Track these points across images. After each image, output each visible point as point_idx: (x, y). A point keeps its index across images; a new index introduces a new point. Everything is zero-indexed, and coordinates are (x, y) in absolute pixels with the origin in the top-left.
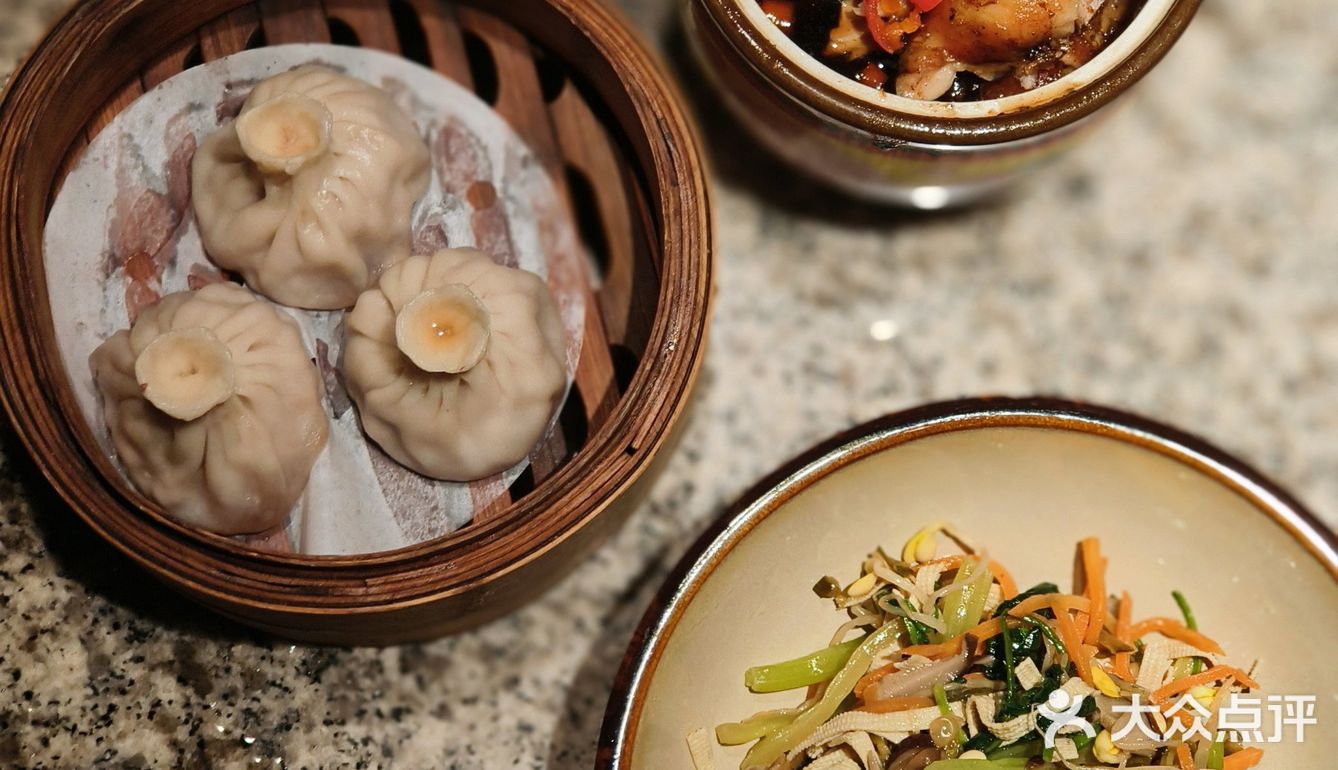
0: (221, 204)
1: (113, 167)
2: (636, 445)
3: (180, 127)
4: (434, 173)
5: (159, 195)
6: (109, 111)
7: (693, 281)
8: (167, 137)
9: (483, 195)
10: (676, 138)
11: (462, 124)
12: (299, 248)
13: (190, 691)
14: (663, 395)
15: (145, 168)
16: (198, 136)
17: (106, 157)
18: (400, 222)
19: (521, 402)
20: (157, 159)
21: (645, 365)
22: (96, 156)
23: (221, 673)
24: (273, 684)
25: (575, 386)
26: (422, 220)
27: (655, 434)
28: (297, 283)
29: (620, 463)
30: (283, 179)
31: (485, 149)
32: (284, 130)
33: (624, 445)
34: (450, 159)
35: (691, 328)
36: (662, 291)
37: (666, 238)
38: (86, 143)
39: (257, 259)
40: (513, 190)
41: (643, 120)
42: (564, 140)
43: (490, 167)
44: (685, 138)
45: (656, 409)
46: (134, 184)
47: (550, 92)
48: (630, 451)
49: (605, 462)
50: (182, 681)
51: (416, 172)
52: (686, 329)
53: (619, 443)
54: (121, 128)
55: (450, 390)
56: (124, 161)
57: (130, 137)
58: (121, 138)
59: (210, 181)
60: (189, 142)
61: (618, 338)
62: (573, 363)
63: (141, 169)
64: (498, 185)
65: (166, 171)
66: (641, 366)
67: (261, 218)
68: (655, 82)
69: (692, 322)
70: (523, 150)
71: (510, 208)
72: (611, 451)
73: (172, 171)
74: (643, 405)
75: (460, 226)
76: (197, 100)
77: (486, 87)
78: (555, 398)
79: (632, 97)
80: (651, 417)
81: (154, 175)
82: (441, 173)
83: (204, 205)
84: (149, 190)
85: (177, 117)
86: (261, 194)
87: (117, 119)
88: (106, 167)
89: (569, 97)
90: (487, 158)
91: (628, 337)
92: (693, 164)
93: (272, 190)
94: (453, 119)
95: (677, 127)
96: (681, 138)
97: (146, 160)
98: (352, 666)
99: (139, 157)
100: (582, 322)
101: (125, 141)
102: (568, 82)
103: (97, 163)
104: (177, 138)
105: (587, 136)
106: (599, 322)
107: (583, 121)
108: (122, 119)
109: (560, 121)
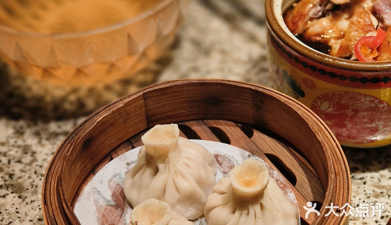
0: (140, 188)
1: (92, 199)
3: (113, 182)
5: (112, 205)
6: (84, 185)
8: (110, 187)
15: (104, 198)
16: (121, 184)
17: (88, 197)
20: (108, 194)
22: (84, 197)
31: (233, 157)
38: (78, 196)
42: (261, 147)
43: (237, 162)
46: (101, 204)
54: (91, 186)
55: (258, 209)
56: (96, 197)
57: (96, 188)
58: (92, 190)
60: (118, 187)
61: (310, 199)
63: (102, 199)
65: (113, 198)
70: (247, 153)
73: (115, 197)
76: (117, 172)
77: (224, 139)
81: (108, 200)
82: (219, 169)
84: (108, 205)
85: (111, 179)
86: (156, 171)
87: (89, 184)
88: (89, 200)
89: (257, 134)
90: (235, 160)
91: (314, 198)
97: (104, 195)
100: (295, 198)
101: (94, 190)
102: (254, 131)
103: (86, 199)
104: (114, 186)
105: (269, 143)
106: (301, 196)
107: (265, 140)
108: (91, 183)
109: (257, 142)
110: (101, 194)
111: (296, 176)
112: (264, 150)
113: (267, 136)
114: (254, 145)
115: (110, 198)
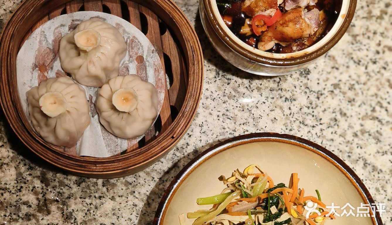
0: (67, 55)
1: (38, 40)
2: (174, 136)
3: (58, 31)
4: (127, 52)
5: (50, 49)
6: (39, 24)
7: (196, 92)
8: (54, 33)
9: (140, 59)
10: (195, 51)
11: (137, 39)
12: (88, 70)
13: (43, 185)
14: (183, 123)
15: (47, 41)
16: (63, 34)
17: (36, 37)
18: (116, 65)
19: (144, 120)
20: (51, 39)
21: (180, 115)
22: (34, 36)
23: (53, 181)
24: (67, 185)
25: (159, 115)
26: (122, 64)
27: (180, 133)
28: (86, 79)
29: (170, 140)
30: (85, 52)
31: (142, 46)
32: (87, 38)
33: (171, 135)
34: (132, 48)
35: (193, 105)
36: (187, 95)
37: (189, 80)
38: (31, 32)
39: (75, 71)
40: (149, 59)
41: (187, 46)
42: (164, 47)
43: (143, 52)
44: (198, 52)
45: (181, 127)
46: (43, 45)
47: (162, 32)
48: (173, 137)
49: (166, 140)
50: (42, 182)
51: (123, 52)
52: (192, 105)
53: (170, 135)
54: (41, 29)
55: (125, 116)
56: (41, 39)
57: (44, 32)
58: (41, 32)
59: (65, 48)
60: (60, 35)
61: (173, 104)
62: (160, 109)
63: (46, 41)
64: (145, 57)
65: (53, 42)
66: (179, 114)
67: (78, 61)
68: (192, 35)
69: (194, 104)
70: (153, 48)
71: (147, 64)
72: (167, 137)
73: (54, 42)
74: (178, 125)
75: (133, 68)
76: (64, 23)
77: (144, 29)
78: (154, 119)
79: (185, 40)
80: (180, 129)
81: (49, 43)
82: (129, 52)
83: (62, 54)
84: (47, 47)
85: (57, 28)
86: (79, 55)
87: (41, 27)
88: (36, 40)
89: (167, 34)
90: (142, 49)
91: (175, 104)
92: (199, 59)
93: (82, 54)
94: (134, 37)
95: (196, 49)
96: (197, 52)
97: (47, 39)
98: (89, 183)
99: (46, 38)
100: (164, 98)
101: (42, 33)
102: (167, 30)
103: (34, 38)
104: (57, 33)
105: (171, 46)
106: (168, 99)
107: (170, 42)
108: (42, 27)
109: (164, 41)
110: (46, 37)
111: (174, 82)
112: (165, 50)
113: (172, 39)
114: (160, 43)
115: (51, 42)
